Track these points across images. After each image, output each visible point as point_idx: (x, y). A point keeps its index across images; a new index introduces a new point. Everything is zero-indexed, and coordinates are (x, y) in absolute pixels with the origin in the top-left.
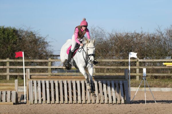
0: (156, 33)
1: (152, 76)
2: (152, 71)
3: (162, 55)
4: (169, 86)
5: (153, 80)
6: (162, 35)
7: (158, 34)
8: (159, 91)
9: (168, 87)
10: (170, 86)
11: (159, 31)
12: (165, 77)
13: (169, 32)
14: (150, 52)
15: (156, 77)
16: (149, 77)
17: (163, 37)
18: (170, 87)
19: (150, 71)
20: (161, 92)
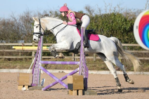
0: (11, 19)
1: (5, 58)
2: (6, 54)
3: (15, 39)
4: (17, 67)
5: (6, 62)
6: (16, 20)
7: (12, 20)
8: (8, 72)
9: (16, 69)
10: (19, 67)
11: (13, 17)
12: (18, 59)
13: (21, 17)
14: (5, 36)
15: (9, 59)
16: (3, 59)
17: (17, 23)
18: (18, 69)
19: (4, 54)
20: (10, 73)
